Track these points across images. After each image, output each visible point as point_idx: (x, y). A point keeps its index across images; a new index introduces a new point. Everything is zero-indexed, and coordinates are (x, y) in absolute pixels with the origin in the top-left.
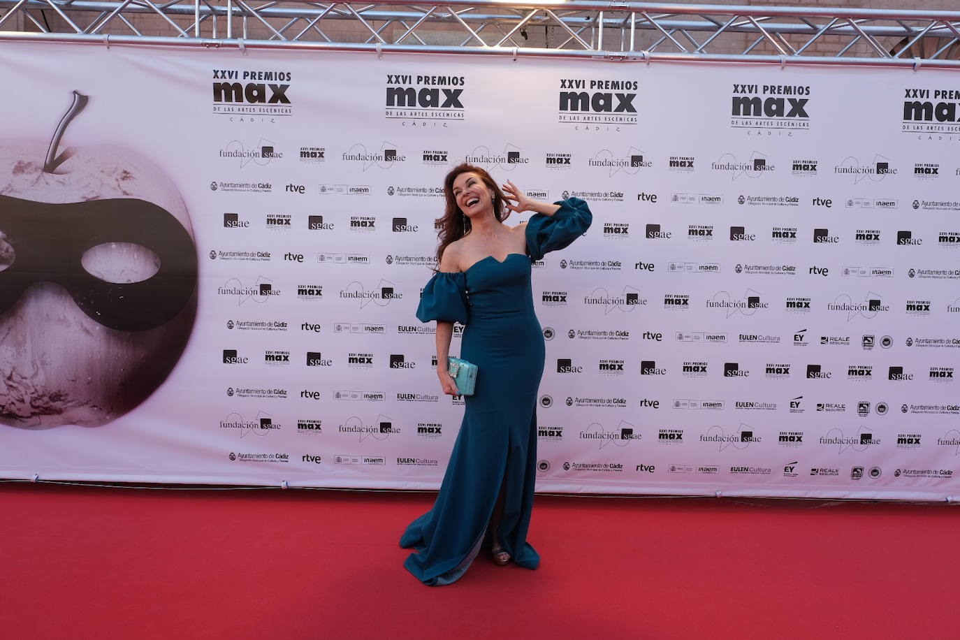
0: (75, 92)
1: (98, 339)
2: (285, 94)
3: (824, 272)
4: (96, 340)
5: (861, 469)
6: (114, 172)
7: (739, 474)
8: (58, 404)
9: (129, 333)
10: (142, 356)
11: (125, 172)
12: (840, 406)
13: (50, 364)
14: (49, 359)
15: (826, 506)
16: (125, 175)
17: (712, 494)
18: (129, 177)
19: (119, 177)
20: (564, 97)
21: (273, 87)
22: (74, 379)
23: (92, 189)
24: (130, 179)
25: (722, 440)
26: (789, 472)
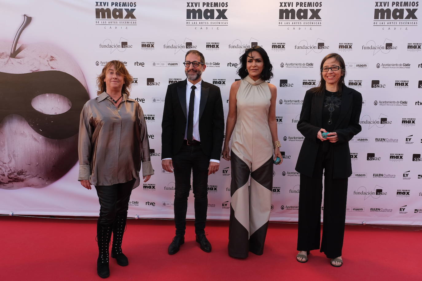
0: (25, 15)
1: (41, 143)
2: (134, 14)
6: (46, 57)
8: (22, 177)
9: (57, 140)
10: (64, 152)
13: (18, 156)
16: (51, 58)
19: (49, 59)
20: (282, 12)
21: (127, 10)
22: (30, 164)
23: (35, 66)
24: (54, 61)
25: (365, 194)
26: (403, 211)
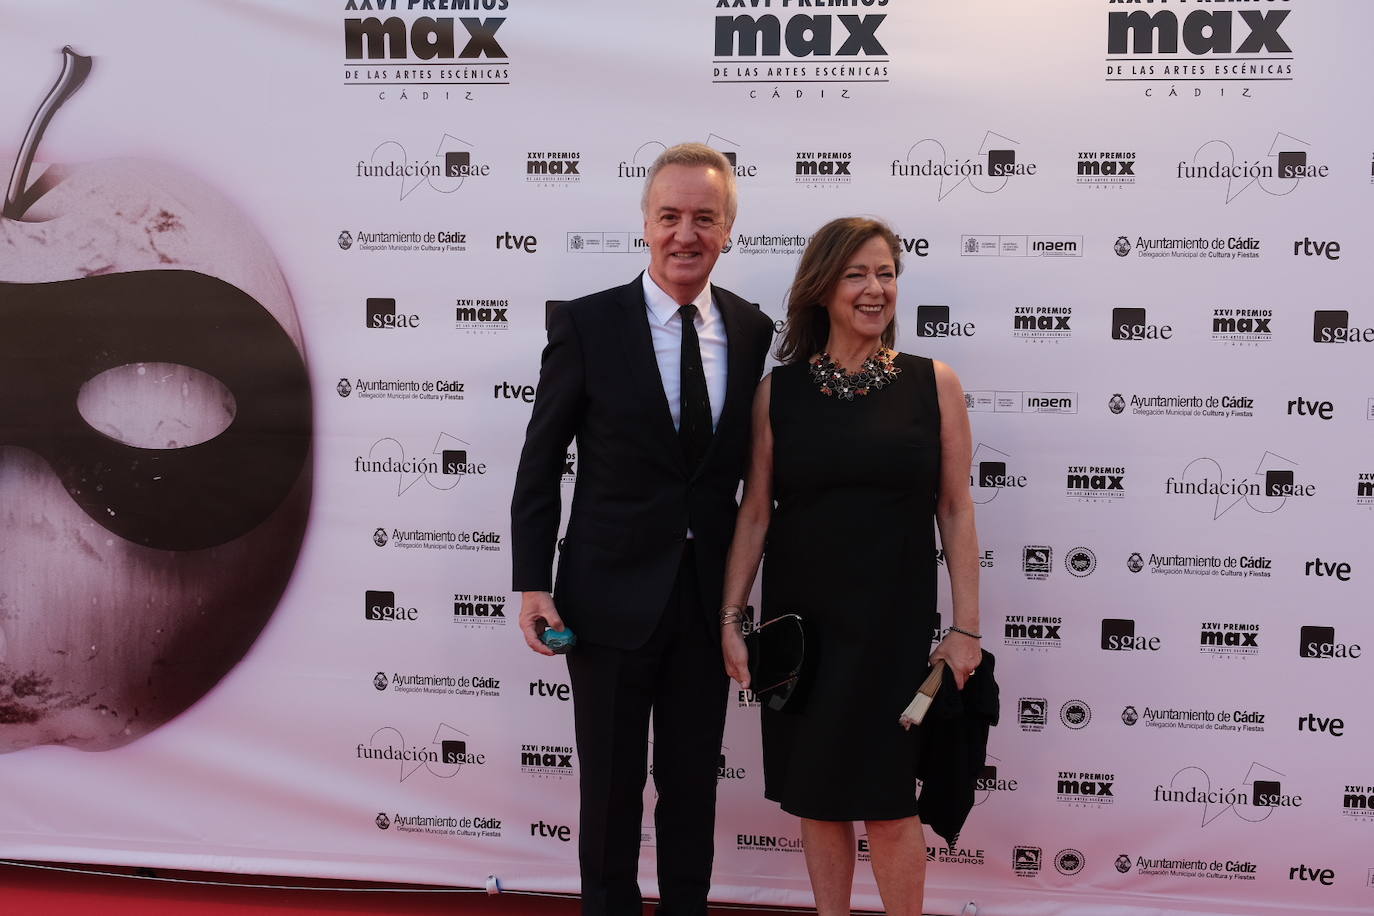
0: (66, 50)
1: (111, 565)
2: (496, 36)
4: (107, 568)
6: (142, 216)
8: (30, 702)
9: (172, 554)
10: (199, 602)
11: (165, 214)
13: (16, 617)
14: (13, 607)
16: (163, 220)
18: (171, 225)
19: (153, 224)
20: (1118, 22)
21: (470, 23)
22: (63, 650)
23: (98, 253)
24: (174, 229)
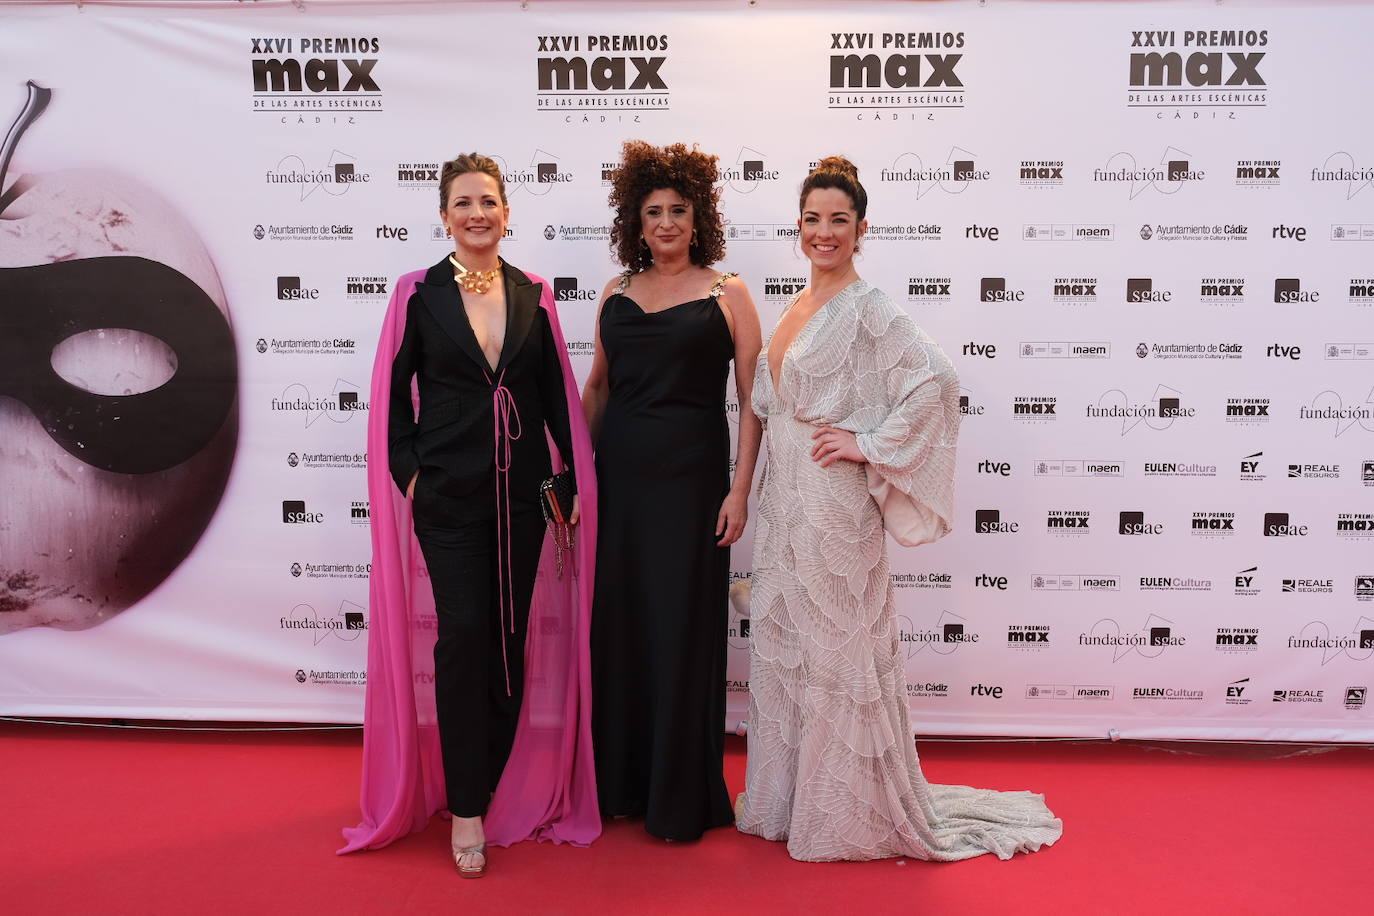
0: (30, 84)
1: (81, 486)
2: (371, 75)
3: (1292, 353)
4: (79, 489)
5: (1362, 691)
6: (98, 214)
7: (1147, 701)
8: (21, 594)
9: (130, 476)
10: (153, 512)
11: (115, 213)
12: (1325, 583)
13: (8, 528)
14: (5, 521)
15: (1306, 755)
16: (114, 217)
17: (1104, 736)
18: (121, 221)
19: (105, 221)
20: (837, 64)
21: (350, 64)
22: (47, 553)
23: (63, 243)
24: (123, 225)
25: (1117, 642)
26: (1236, 697)
